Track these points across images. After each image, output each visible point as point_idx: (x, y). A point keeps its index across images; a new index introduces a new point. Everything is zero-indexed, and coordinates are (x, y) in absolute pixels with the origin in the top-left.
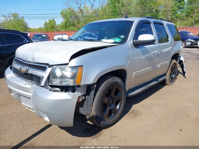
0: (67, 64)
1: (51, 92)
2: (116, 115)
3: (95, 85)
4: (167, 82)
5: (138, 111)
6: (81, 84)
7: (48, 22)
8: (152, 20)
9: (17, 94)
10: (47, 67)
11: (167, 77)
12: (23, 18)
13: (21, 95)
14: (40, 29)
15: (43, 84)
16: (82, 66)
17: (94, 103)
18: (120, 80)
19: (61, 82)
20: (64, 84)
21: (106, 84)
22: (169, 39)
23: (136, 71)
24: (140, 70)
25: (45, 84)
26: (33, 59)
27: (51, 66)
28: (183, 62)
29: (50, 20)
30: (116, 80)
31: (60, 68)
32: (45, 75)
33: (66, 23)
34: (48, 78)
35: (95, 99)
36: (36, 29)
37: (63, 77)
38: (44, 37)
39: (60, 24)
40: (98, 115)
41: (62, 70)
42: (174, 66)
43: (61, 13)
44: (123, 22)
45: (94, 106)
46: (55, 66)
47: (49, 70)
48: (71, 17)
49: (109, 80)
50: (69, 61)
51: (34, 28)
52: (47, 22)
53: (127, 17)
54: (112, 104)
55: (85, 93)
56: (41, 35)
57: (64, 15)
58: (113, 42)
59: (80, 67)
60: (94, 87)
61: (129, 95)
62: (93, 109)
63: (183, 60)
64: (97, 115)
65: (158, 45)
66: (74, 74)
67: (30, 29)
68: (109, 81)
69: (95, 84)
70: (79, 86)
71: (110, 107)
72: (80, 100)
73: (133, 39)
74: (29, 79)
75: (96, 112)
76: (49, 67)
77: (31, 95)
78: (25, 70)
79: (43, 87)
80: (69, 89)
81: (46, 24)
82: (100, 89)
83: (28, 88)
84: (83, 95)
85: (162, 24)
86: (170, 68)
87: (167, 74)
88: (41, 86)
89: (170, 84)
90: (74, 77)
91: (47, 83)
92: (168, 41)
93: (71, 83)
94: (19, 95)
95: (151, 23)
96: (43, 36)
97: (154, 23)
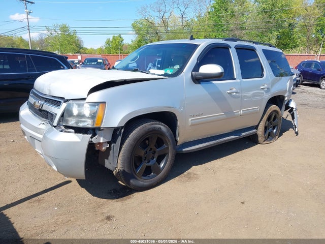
0: (84, 99)
1: (63, 133)
2: (157, 175)
3: (123, 130)
4: (260, 139)
5: (195, 174)
6: (102, 126)
7: (111, 40)
8: (232, 44)
9: (30, 136)
10: (62, 101)
11: (260, 131)
12: (75, 32)
13: (35, 139)
14: (101, 49)
15: (55, 124)
16: (105, 102)
17: (121, 154)
18: (165, 126)
19: (77, 123)
20: (81, 125)
21: (140, 130)
22: (265, 73)
23: (194, 116)
24: (202, 115)
25: (58, 124)
26: (50, 90)
27: (68, 100)
28: (294, 110)
29: (114, 36)
30: (157, 125)
31: (76, 104)
32: (58, 111)
33: (139, 41)
34: (62, 116)
35: (123, 149)
36: (95, 50)
37: (81, 116)
38: (101, 63)
39: (130, 43)
40: (126, 170)
41: (79, 105)
42: (274, 115)
43: (134, 26)
44: (184, 46)
45: (120, 158)
46: (71, 101)
47: (64, 105)
48: (148, 33)
49: (146, 124)
50: (88, 95)
51: (91, 49)
52: (109, 39)
53: (192, 38)
54: (153, 159)
55: (109, 139)
56: (96, 60)
57: (137, 29)
58: (163, 74)
59: (101, 104)
60: (120, 132)
61: (184, 150)
62: (119, 161)
63: (294, 107)
64: (124, 170)
65: (239, 81)
66: (94, 113)
67: (86, 49)
68: (146, 126)
69: (122, 127)
70: (99, 129)
71: (148, 162)
72: (103, 149)
73: (193, 71)
74: (44, 118)
75: (123, 166)
76: (65, 102)
77: (41, 136)
78: (39, 105)
79: (55, 127)
80: (89, 132)
81: (108, 42)
82: (130, 136)
83: (41, 129)
84: (108, 142)
85: (253, 50)
86: (265, 117)
87: (259, 127)
88: (53, 126)
89: (265, 142)
90: (93, 116)
91: (61, 123)
92: (262, 76)
93: (88, 123)
94: (32, 138)
95: (231, 48)
96: (99, 61)
97: (236, 49)
